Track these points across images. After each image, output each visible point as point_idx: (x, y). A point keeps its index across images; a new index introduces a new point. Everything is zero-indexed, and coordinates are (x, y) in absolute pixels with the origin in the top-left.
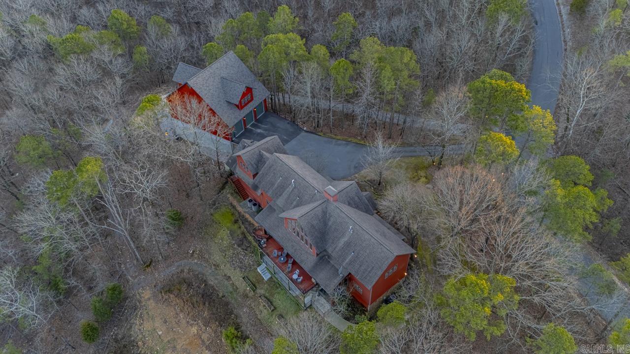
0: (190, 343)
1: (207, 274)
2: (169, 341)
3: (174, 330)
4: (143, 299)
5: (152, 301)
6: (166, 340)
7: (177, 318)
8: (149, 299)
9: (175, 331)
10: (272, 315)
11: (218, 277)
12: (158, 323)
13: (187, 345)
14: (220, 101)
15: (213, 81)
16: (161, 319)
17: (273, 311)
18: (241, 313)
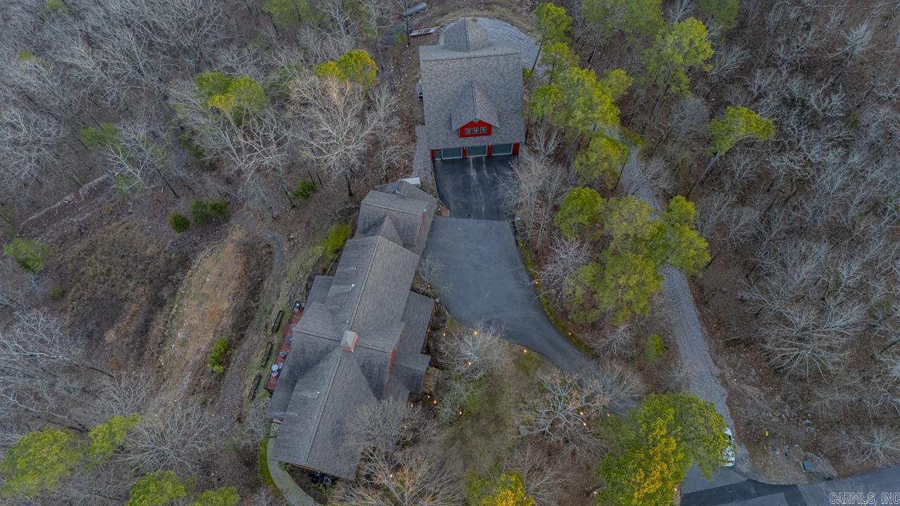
0: (212, 313)
1: (274, 272)
2: (203, 294)
3: (217, 289)
4: (230, 236)
5: (232, 245)
6: (203, 291)
7: (229, 280)
8: (233, 241)
9: (216, 291)
10: (258, 369)
11: (276, 285)
12: (215, 271)
13: (209, 311)
14: (443, 110)
15: (456, 80)
16: (221, 268)
17: (262, 366)
18: (250, 338)
